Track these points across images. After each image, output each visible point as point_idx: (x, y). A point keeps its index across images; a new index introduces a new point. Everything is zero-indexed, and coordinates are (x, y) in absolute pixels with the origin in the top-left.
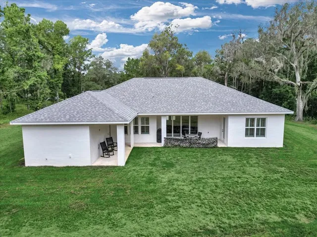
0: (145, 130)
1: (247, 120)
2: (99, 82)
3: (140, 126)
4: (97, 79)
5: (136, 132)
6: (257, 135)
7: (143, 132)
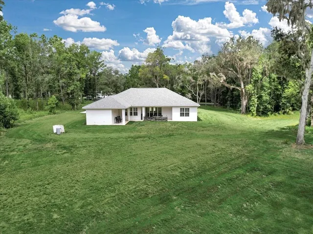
0: (136, 114)
1: (181, 109)
2: (110, 86)
3: (133, 112)
4: (108, 83)
5: (131, 114)
6: (186, 116)
7: (134, 115)
